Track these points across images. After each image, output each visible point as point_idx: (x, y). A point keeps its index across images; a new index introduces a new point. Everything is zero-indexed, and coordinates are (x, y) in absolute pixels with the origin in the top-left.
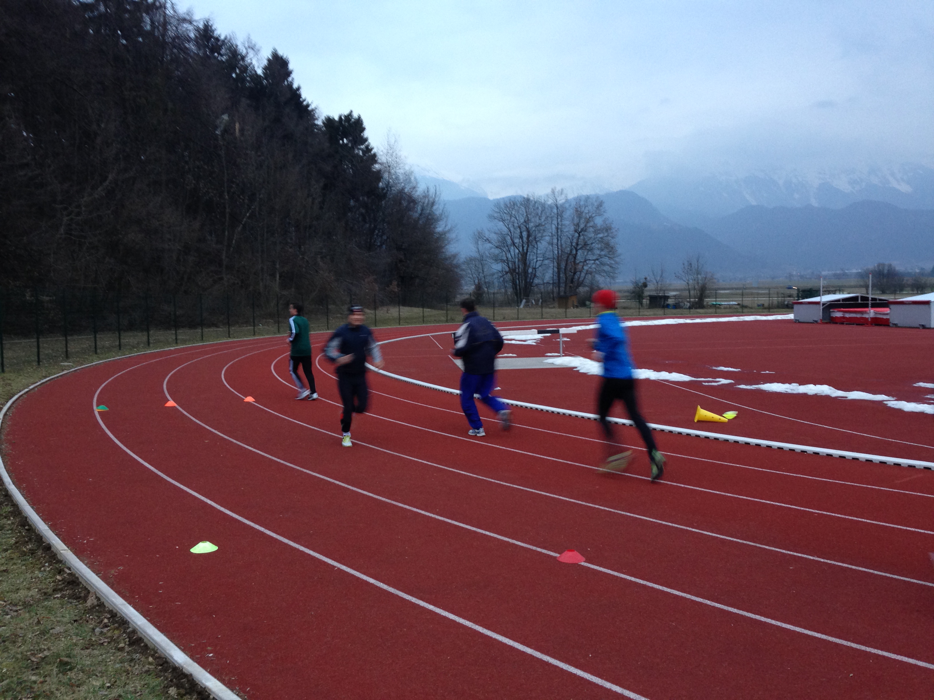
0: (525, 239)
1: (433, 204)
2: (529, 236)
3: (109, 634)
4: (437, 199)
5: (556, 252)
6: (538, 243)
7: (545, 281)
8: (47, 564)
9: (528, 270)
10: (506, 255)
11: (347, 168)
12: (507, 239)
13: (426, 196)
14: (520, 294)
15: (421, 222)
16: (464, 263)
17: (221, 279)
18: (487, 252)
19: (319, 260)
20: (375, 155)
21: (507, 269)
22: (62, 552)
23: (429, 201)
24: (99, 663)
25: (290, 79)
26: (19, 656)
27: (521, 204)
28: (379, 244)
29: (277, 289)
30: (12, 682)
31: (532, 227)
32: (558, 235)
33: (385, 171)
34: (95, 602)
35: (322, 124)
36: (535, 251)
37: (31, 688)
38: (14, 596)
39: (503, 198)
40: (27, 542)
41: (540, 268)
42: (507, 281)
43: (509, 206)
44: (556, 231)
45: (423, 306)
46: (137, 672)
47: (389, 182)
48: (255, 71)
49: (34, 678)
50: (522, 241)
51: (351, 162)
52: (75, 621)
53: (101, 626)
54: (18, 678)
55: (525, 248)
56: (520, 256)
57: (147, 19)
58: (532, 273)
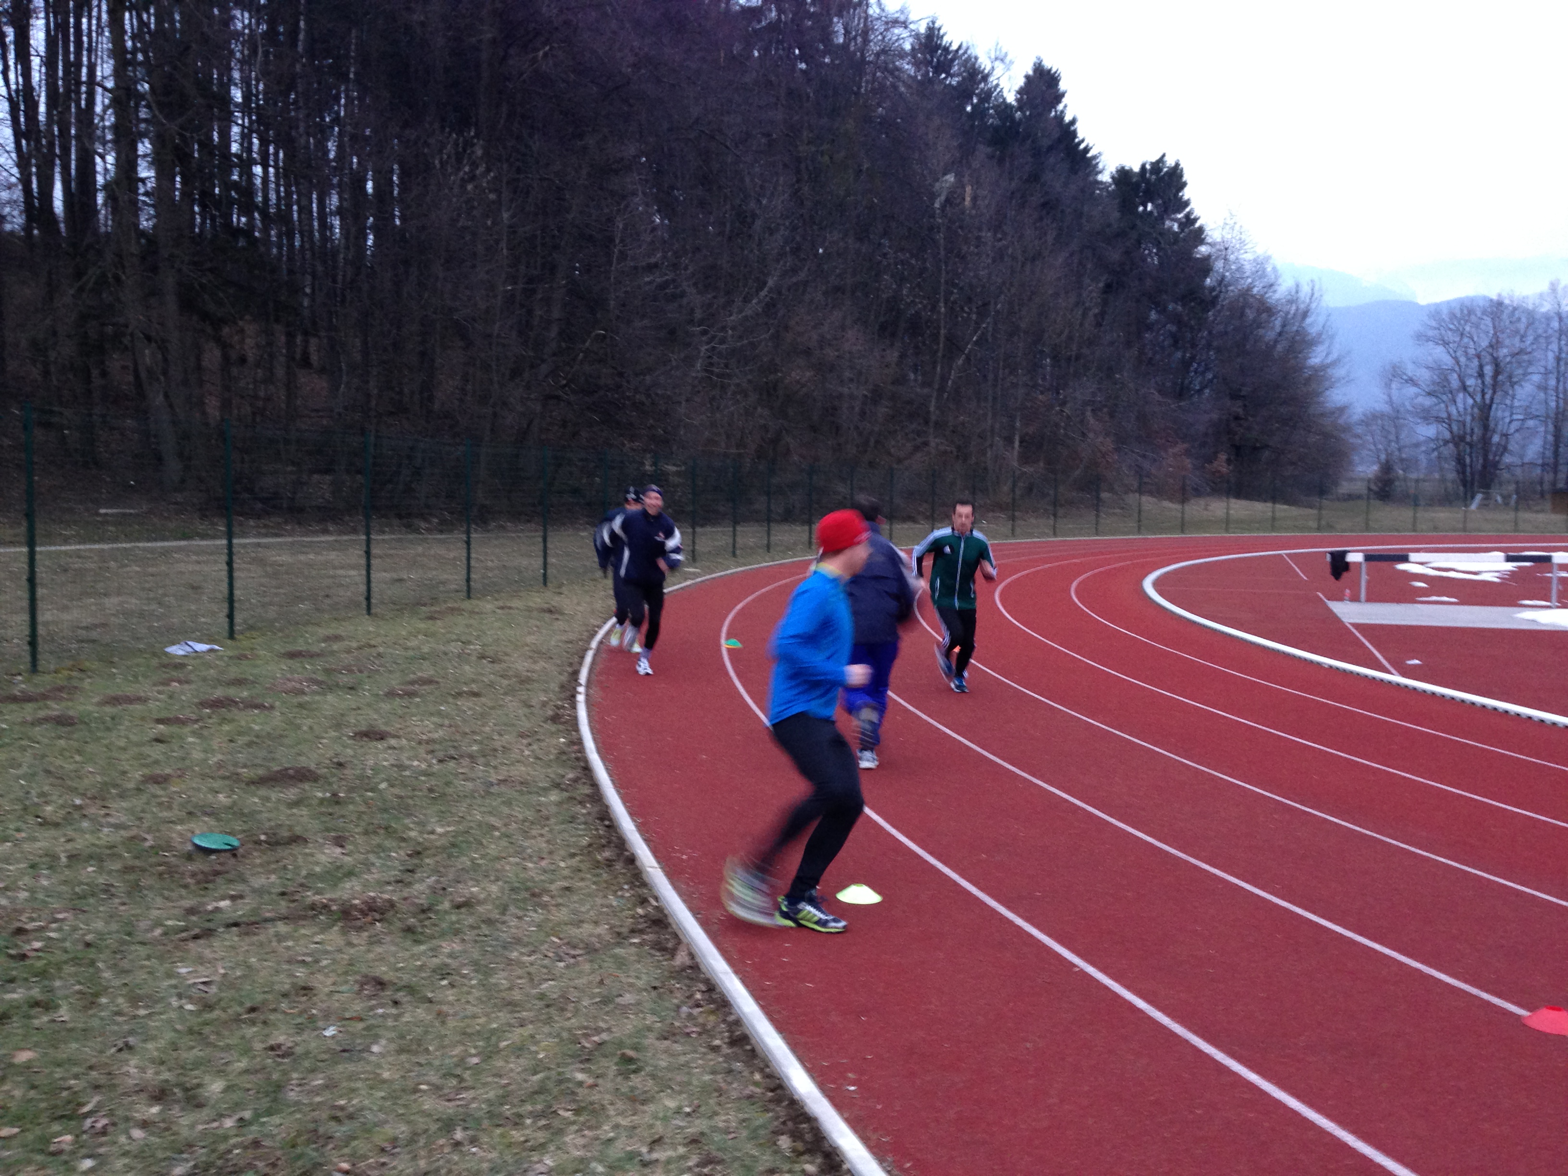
0: (1488, 380)
1: (1305, 314)
2: (1497, 372)
3: (701, 1020)
4: (1313, 306)
5: (1553, 404)
6: (1516, 387)
7: (1526, 460)
8: (626, 887)
9: (1491, 438)
10: (1447, 407)
11: (1149, 254)
12: (1449, 377)
13: (1292, 301)
14: (1472, 484)
15: (1279, 348)
16: (1362, 422)
17: (926, 444)
18: (1407, 403)
19: (1089, 413)
20: (1201, 230)
21: (1447, 435)
22: (649, 869)
23: (1297, 309)
24: (679, 1068)
25: (1060, 107)
26: (565, 1035)
27: (1484, 312)
28: (1197, 388)
29: (1015, 464)
30: (548, 1078)
31: (1505, 356)
32: (1558, 372)
33: (1217, 258)
34: (688, 962)
35: (1110, 180)
36: (1508, 402)
37: (573, 1093)
38: (574, 931)
39: (1448, 302)
40: (604, 846)
41: (1517, 435)
42: (1446, 459)
43: (1459, 315)
44: (1555, 365)
45: (1274, 500)
46: (734, 1095)
47: (1223, 277)
48: (1004, 99)
49: (580, 1076)
50: (1483, 383)
51: (1158, 244)
52: (655, 988)
53: (691, 1002)
54: (559, 1074)
55: (1488, 397)
56: (1476, 410)
57: (839, 28)
58: (1499, 444)
